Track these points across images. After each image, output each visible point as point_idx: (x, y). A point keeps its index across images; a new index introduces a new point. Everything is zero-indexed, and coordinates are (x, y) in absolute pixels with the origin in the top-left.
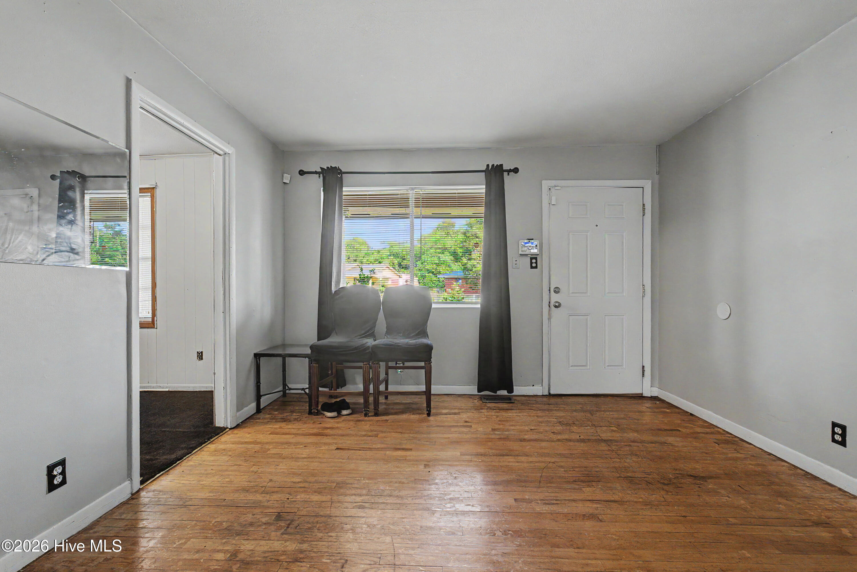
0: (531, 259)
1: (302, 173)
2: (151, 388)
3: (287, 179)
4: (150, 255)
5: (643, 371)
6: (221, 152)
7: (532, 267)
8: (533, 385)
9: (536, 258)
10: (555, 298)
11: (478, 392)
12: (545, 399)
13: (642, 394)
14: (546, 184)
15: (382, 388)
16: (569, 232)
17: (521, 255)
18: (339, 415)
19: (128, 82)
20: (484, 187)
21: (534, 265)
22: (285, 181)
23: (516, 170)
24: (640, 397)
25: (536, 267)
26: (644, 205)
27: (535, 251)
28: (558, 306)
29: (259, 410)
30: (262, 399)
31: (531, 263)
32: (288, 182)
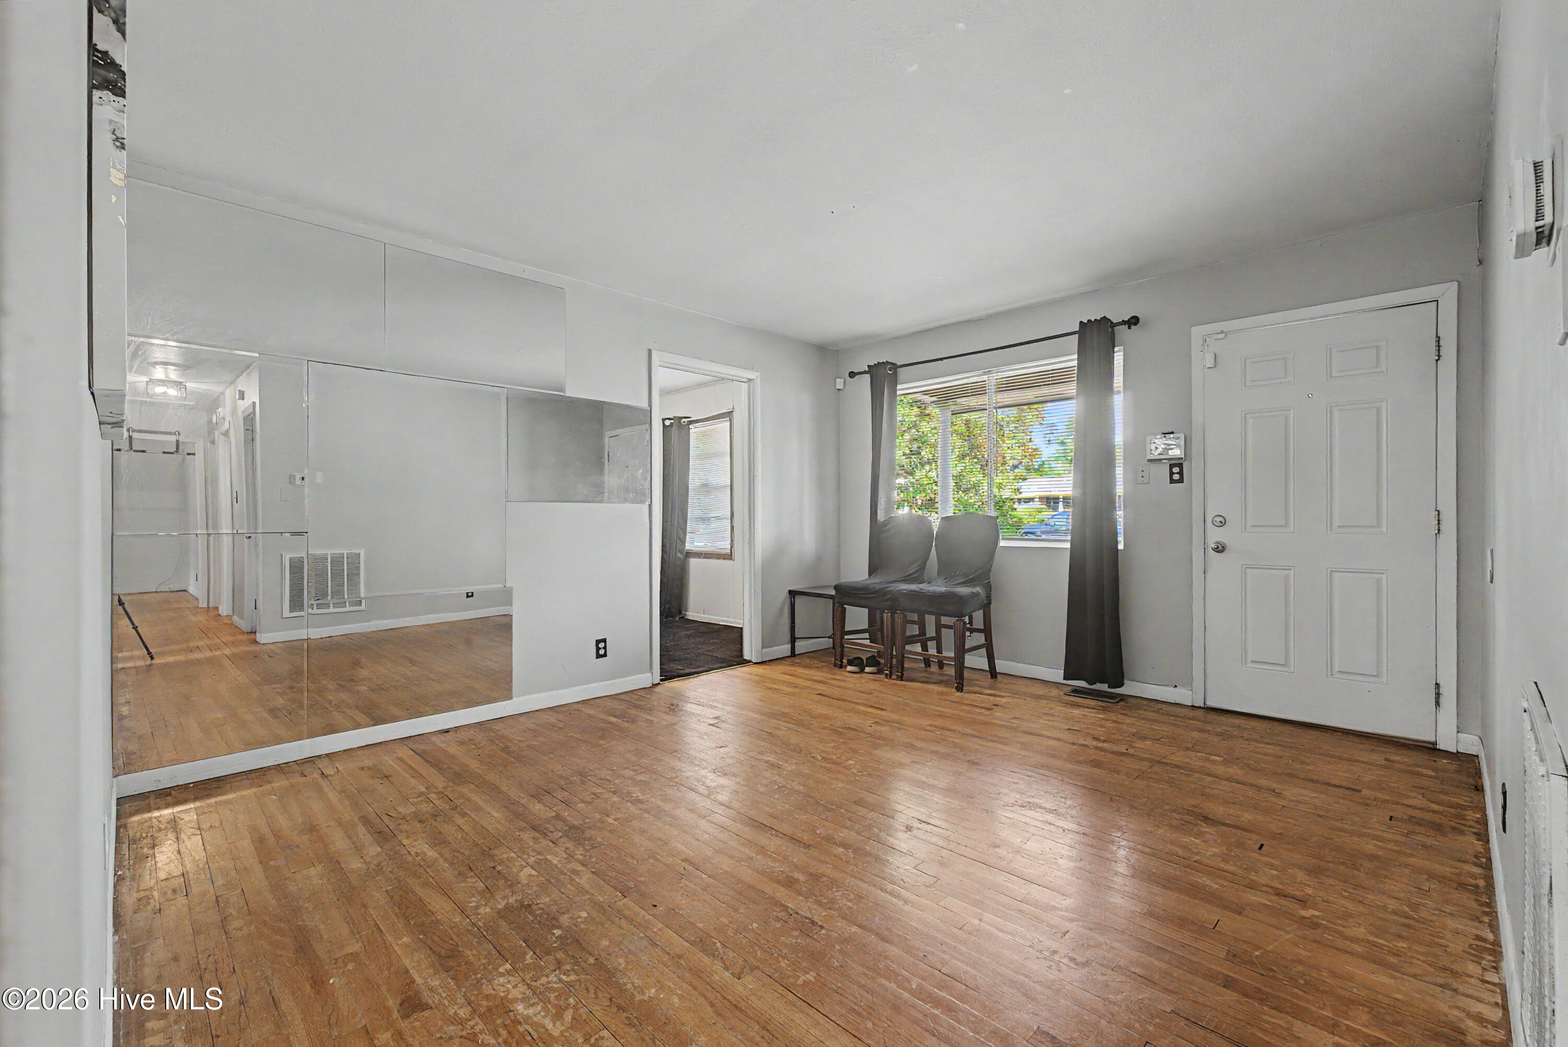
0: (1172, 466)
1: (852, 375)
2: (735, 622)
3: (840, 386)
4: (729, 483)
5: (1438, 695)
6: (745, 380)
7: (1172, 481)
8: (1176, 686)
9: (1180, 466)
10: (1215, 536)
11: (1065, 679)
12: (1199, 714)
13: (1435, 743)
14: (1197, 332)
15: (932, 651)
16: (1245, 414)
17: (1149, 460)
18: (862, 671)
19: (650, 351)
20: (1076, 356)
21: (1176, 477)
22: (838, 387)
23: (1133, 321)
24: (1430, 749)
25: (1181, 480)
26: (1438, 339)
27: (1177, 452)
28: (1220, 549)
29: (793, 654)
30: (798, 644)
31: (1172, 474)
32: (841, 387)
